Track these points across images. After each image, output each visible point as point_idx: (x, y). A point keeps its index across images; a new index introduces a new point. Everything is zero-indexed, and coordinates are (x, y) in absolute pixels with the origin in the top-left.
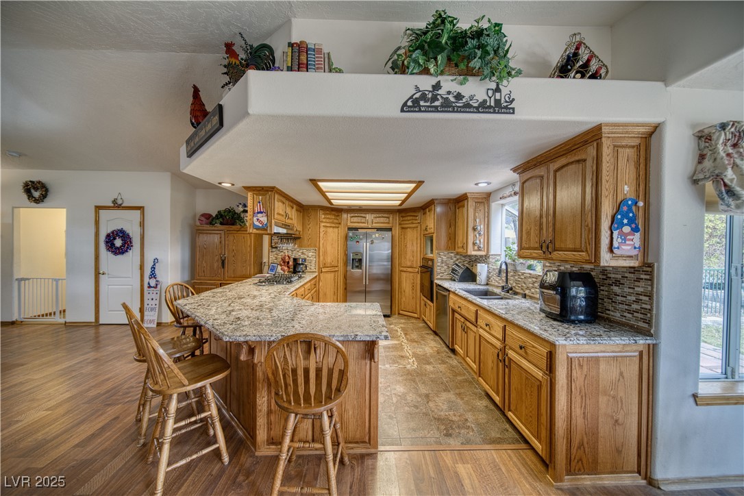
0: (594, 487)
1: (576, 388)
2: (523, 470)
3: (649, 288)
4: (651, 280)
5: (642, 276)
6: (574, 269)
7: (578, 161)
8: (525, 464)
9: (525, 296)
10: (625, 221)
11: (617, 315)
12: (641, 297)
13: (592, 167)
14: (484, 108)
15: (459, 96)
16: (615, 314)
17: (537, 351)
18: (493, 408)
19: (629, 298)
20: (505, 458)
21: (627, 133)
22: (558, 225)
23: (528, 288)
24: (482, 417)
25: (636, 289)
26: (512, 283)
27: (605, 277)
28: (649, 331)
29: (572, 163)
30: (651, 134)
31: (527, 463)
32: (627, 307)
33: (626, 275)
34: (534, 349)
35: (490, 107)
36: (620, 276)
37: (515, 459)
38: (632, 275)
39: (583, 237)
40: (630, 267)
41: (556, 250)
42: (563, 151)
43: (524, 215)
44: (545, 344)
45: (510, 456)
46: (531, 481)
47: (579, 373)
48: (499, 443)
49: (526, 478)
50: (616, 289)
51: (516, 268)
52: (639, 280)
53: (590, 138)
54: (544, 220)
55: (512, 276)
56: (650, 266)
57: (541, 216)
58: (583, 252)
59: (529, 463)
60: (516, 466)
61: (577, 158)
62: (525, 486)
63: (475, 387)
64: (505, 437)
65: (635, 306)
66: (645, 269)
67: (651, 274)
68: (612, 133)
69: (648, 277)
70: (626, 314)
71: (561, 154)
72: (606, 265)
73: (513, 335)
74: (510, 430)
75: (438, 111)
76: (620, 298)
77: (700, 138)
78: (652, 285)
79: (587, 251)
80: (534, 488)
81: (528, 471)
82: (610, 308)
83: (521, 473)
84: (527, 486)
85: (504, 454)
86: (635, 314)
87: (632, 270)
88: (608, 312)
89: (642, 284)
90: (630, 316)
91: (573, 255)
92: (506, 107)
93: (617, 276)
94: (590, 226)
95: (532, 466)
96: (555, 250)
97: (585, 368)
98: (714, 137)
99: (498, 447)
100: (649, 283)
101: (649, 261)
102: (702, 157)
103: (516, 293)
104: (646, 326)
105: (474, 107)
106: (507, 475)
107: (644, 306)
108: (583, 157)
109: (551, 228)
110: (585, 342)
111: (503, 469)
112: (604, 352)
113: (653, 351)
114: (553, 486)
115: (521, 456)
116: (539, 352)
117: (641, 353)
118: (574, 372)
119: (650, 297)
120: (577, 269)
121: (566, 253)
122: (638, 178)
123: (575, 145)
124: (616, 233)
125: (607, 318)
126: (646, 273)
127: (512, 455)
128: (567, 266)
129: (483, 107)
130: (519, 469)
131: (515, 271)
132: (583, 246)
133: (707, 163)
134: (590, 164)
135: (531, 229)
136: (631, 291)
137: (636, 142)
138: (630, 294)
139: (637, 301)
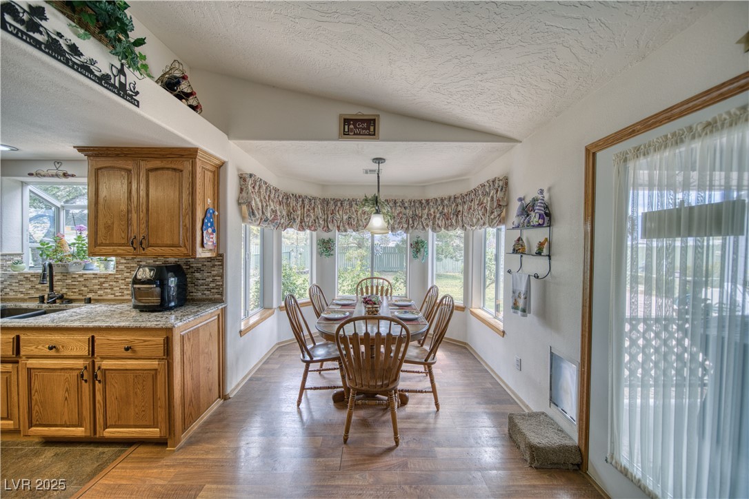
0: (200, 427)
1: (186, 358)
2: (143, 465)
3: (221, 271)
4: (222, 265)
5: (217, 263)
6: (157, 263)
7: (175, 170)
8: (142, 460)
9: (89, 301)
10: (209, 224)
11: (199, 295)
12: (216, 278)
13: (189, 178)
14: (106, 83)
15: (74, 49)
16: (197, 294)
17: (150, 343)
18: (67, 449)
19: (207, 280)
20: (119, 473)
21: (210, 161)
22: (152, 222)
23: (91, 291)
24: (60, 467)
25: (213, 272)
26: (59, 288)
27: (188, 267)
28: (222, 299)
29: (168, 169)
30: (220, 166)
31: (143, 458)
32: (206, 287)
33: (205, 263)
34: (146, 343)
35: (114, 85)
36: (200, 265)
37: (130, 465)
38: (209, 263)
39: (181, 234)
40: (208, 258)
41: (151, 246)
42: (157, 154)
43: (101, 207)
44: (160, 333)
45: (123, 468)
46: (154, 465)
47: (188, 345)
48: (101, 471)
49: (150, 468)
50: (197, 275)
51: (67, 269)
52: (214, 266)
53: (186, 155)
54: (134, 216)
55: (59, 281)
56: (221, 255)
57: (129, 212)
58: (181, 247)
59: (145, 455)
60: (134, 468)
61: (173, 166)
62: (153, 473)
63: (17, 450)
64: (105, 459)
65: (212, 285)
66: (218, 258)
67: (222, 261)
68: (202, 157)
69: (220, 263)
70: (205, 292)
71: (156, 156)
72: (200, 257)
73: (110, 342)
74: (106, 449)
75: (40, 49)
76: (201, 282)
77: (241, 178)
78: (223, 269)
79: (185, 246)
80: (161, 467)
81: (147, 462)
82: (194, 290)
83: (143, 468)
84: (155, 471)
85: (115, 472)
86: (212, 290)
87: (209, 260)
88: (191, 294)
89: (216, 268)
90: (209, 292)
91: (172, 250)
92: (131, 96)
93: (198, 265)
94: (188, 226)
95: (149, 455)
96: (149, 246)
97: (191, 340)
98: (247, 180)
99: (102, 473)
100: (221, 267)
101: (221, 253)
102: (241, 190)
103: (70, 301)
104: (219, 296)
105: (96, 76)
106: (130, 483)
107: (218, 283)
108: (180, 167)
109: (144, 225)
110: (193, 318)
111: (124, 482)
112: (201, 322)
113: (224, 311)
114: (174, 451)
115: (133, 458)
116: (154, 343)
117: (219, 315)
118: (185, 346)
119: (222, 276)
120: (161, 263)
121: (163, 248)
122: (214, 195)
123: (171, 154)
124: (205, 232)
125: (192, 299)
126: (219, 261)
127: (124, 465)
128: (148, 261)
129: (103, 80)
130: (139, 468)
131: (66, 274)
132: (181, 242)
133: (244, 194)
134: (186, 174)
135: (113, 223)
136: (209, 274)
137: (213, 169)
138: (208, 277)
139: (213, 281)
